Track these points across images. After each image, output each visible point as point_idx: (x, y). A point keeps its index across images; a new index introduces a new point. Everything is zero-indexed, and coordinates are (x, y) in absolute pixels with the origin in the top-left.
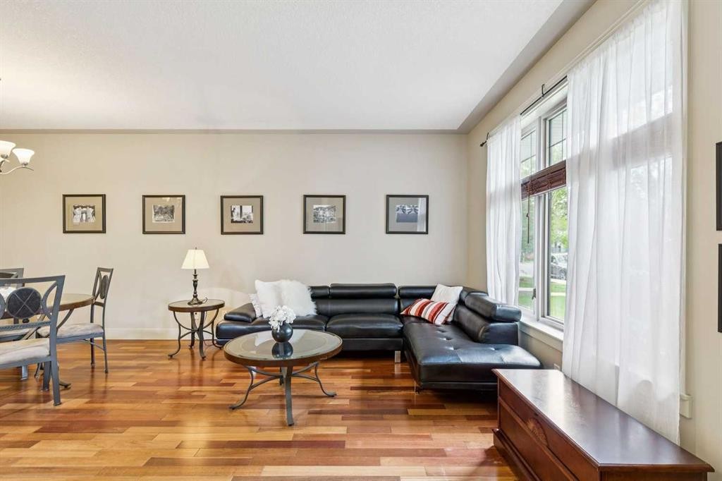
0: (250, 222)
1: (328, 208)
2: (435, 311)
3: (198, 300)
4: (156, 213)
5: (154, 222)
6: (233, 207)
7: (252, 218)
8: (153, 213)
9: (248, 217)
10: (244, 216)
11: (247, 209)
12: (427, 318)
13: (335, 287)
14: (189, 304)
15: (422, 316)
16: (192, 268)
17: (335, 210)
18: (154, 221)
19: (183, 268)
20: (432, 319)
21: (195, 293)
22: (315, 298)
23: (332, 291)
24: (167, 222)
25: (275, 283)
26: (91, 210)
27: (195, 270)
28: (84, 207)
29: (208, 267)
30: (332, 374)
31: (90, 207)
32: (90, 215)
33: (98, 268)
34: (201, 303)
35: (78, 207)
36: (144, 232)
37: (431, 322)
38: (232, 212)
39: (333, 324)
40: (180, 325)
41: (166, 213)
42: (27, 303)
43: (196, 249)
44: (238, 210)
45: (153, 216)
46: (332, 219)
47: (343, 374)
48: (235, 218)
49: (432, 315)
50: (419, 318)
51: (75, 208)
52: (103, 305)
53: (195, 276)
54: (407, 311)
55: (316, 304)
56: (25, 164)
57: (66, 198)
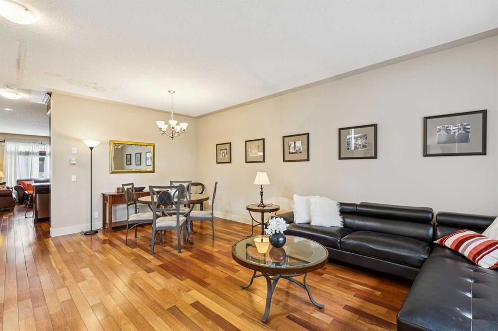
0: (300, 153)
1: (359, 137)
2: (480, 249)
3: (263, 204)
5: (250, 156)
6: (290, 143)
7: (302, 150)
9: (299, 149)
10: (297, 149)
11: (299, 144)
12: (466, 254)
13: (363, 205)
14: (258, 206)
15: (460, 251)
16: (261, 184)
17: (366, 138)
19: (255, 183)
20: (474, 258)
21: (262, 200)
22: (343, 213)
23: (359, 208)
25: (308, 197)
26: (226, 151)
27: (262, 185)
28: (224, 150)
29: (269, 183)
30: (339, 285)
32: (225, 153)
34: (265, 206)
35: (221, 150)
36: (246, 162)
37: (472, 262)
38: (290, 146)
39: (346, 239)
40: (253, 219)
43: (262, 171)
44: (293, 145)
46: (363, 146)
47: (349, 288)
48: (292, 151)
49: (475, 253)
50: (455, 253)
53: (262, 189)
54: (441, 241)
55: (343, 218)
56: (184, 130)
57: (218, 146)
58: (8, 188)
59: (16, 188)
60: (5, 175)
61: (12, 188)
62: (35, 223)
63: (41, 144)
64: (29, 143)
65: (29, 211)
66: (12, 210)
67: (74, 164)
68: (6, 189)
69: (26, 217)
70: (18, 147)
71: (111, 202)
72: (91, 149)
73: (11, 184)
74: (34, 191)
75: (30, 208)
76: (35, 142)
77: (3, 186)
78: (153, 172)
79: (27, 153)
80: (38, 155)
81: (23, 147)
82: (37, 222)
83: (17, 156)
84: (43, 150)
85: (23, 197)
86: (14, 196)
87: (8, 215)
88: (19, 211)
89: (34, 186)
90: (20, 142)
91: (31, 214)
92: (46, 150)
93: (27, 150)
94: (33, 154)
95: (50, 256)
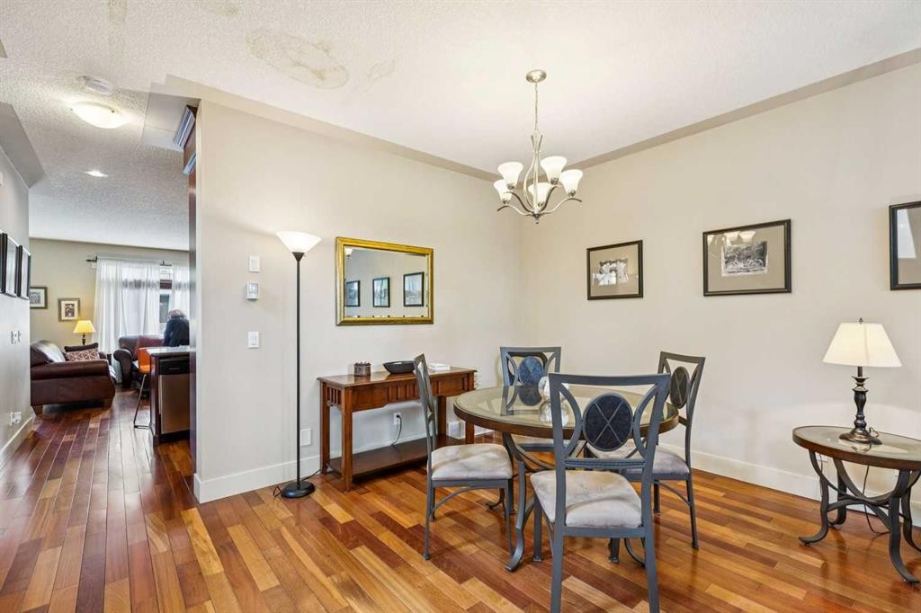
3: (867, 433)
4: (728, 260)
5: (724, 275)
8: (723, 260)
18: (725, 273)
21: (860, 417)
24: (750, 273)
26: (623, 265)
28: (614, 262)
31: (621, 261)
32: (621, 272)
33: (662, 353)
34: (874, 441)
35: (606, 263)
36: (707, 293)
40: (825, 481)
41: (749, 257)
42: (611, 423)
43: (861, 321)
45: (723, 264)
51: (602, 264)
52: (687, 422)
53: (860, 381)
56: (572, 194)
57: (591, 253)
58: (102, 356)
59: (118, 355)
60: (96, 328)
61: (109, 356)
62: (155, 446)
63: (163, 264)
64: (141, 262)
65: (142, 409)
66: (109, 406)
67: (255, 300)
68: (97, 358)
69: (136, 427)
70: (121, 272)
71: (349, 406)
72: (299, 256)
73: (109, 346)
74: (154, 366)
75: (145, 399)
76: (151, 261)
77: (93, 350)
78: (430, 322)
79: (138, 285)
80: (158, 287)
81: (130, 272)
82: (161, 443)
83: (119, 290)
84: (165, 277)
85: (131, 373)
86: (113, 372)
87: (100, 417)
88: (123, 406)
89: (153, 355)
90: (125, 261)
91: (146, 417)
92: (172, 278)
93: (138, 278)
94: (149, 285)
95: (208, 604)
